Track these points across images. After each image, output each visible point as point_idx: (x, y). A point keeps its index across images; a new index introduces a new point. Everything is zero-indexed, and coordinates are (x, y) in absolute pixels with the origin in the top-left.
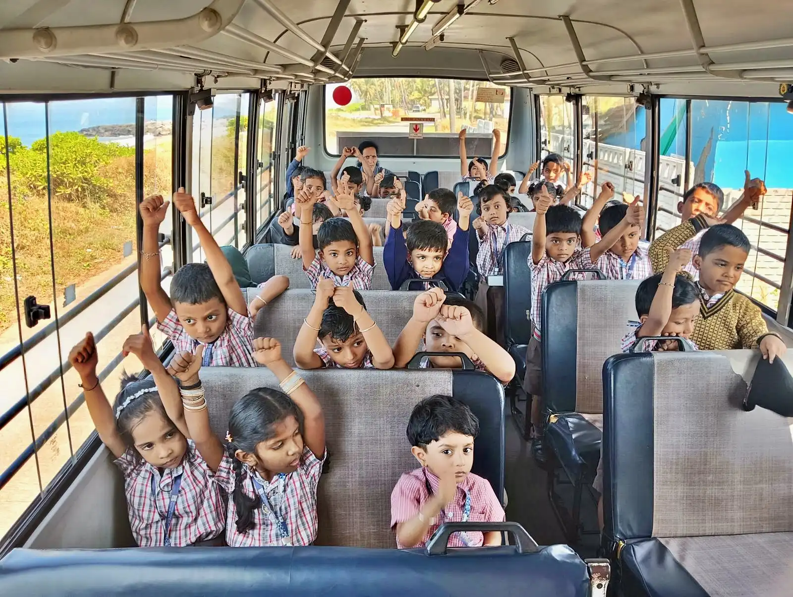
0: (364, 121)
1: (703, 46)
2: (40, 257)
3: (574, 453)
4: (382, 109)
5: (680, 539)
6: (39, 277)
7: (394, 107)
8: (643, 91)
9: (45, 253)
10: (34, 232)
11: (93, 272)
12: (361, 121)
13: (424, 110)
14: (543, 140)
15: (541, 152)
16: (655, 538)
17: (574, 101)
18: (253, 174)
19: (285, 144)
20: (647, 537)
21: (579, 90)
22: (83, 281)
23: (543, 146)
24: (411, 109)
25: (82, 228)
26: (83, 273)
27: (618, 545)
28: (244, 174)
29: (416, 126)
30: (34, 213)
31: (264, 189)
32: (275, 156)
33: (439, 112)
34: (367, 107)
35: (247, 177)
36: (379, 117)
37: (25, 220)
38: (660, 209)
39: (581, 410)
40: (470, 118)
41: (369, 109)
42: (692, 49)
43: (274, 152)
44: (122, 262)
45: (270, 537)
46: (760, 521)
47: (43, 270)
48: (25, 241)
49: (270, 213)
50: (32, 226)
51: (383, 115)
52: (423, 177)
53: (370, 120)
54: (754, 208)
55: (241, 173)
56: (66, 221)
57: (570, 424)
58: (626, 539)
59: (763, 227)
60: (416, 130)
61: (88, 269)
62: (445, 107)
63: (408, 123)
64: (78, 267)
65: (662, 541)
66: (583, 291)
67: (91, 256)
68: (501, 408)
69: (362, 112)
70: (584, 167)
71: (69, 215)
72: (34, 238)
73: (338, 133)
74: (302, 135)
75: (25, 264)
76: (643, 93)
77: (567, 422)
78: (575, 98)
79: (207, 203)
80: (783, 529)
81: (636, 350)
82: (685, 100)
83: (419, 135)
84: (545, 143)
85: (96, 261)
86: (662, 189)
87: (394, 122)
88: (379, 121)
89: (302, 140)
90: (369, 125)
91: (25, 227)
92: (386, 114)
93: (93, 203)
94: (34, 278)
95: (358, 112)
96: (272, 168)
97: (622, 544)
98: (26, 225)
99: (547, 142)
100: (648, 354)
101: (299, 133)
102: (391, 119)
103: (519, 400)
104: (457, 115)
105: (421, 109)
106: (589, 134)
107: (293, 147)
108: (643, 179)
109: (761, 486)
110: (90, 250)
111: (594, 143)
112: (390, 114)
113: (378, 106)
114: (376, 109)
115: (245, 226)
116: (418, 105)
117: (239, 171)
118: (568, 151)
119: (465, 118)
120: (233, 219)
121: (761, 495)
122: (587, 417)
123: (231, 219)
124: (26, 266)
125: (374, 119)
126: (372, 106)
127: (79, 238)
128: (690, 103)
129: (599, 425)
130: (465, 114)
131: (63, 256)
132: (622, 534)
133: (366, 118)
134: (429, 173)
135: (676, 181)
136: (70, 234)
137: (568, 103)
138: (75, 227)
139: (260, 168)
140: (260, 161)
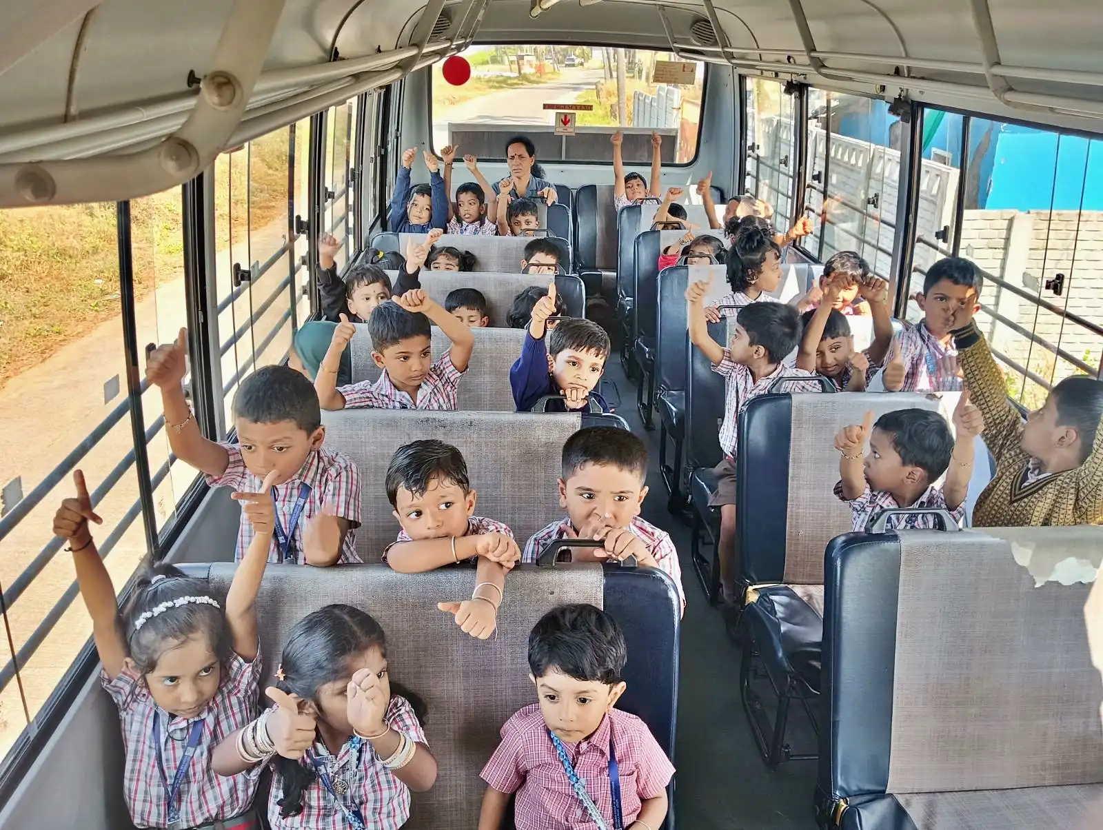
0: (494, 81)
1: (998, 63)
2: (28, 292)
3: (780, 654)
4: (521, 62)
5: (927, 796)
6: (26, 322)
7: (537, 58)
8: (900, 95)
9: (34, 285)
10: (18, 253)
11: (103, 315)
12: (489, 81)
13: (582, 64)
14: (749, 143)
15: (746, 160)
16: (891, 795)
17: (797, 94)
18: (318, 214)
19: (370, 150)
20: (880, 794)
21: (805, 78)
22: (90, 329)
23: (749, 152)
24: (563, 63)
25: (88, 247)
26: (90, 315)
27: (838, 806)
28: (305, 218)
29: (566, 117)
30: (18, 223)
31: (336, 226)
32: (354, 177)
33: (604, 68)
34: (499, 59)
35: (309, 223)
36: (517, 75)
37: (6, 236)
38: (916, 270)
39: (791, 579)
40: (647, 79)
41: (502, 62)
42: (980, 64)
43: (353, 170)
44: (144, 299)
45: (334, 824)
46: (1042, 770)
47: (33, 312)
48: (5, 267)
49: (348, 258)
50: (16, 245)
51: (522, 72)
52: (574, 192)
53: (501, 78)
54: (1056, 292)
55: (299, 217)
56: (64, 237)
57: (777, 607)
58: (849, 796)
59: (1067, 321)
60: (565, 122)
61: (96, 311)
62: (612, 60)
63: (553, 112)
64: (83, 306)
65: (901, 800)
66: (800, 410)
67: (101, 290)
68: (674, 625)
69: (491, 66)
70: (808, 190)
71: (68, 228)
72: (18, 263)
73: (451, 125)
74: (398, 130)
75: (6, 303)
76: (900, 98)
77: (772, 602)
78: (798, 89)
79: (243, 279)
80: (1073, 781)
81: (876, 530)
82: (962, 116)
83: (570, 130)
84: (752, 148)
85: (109, 297)
86: (920, 240)
87: (538, 83)
88: (516, 81)
89: (397, 138)
90: (502, 87)
91: (5, 246)
92: (527, 70)
93: (103, 209)
94: (19, 323)
95: (486, 67)
96: (351, 190)
97: (843, 806)
98: (8, 243)
99: (756, 147)
100: (892, 537)
101: (392, 128)
102: (532, 78)
103: (704, 544)
104: (628, 72)
105: (577, 61)
106: (816, 112)
107: (383, 153)
108: (893, 221)
109: (1046, 722)
110: (100, 281)
111: (825, 132)
112: (533, 71)
113: (514, 58)
114: (511, 62)
115: (308, 290)
116: (573, 57)
117: (295, 215)
118: (786, 166)
119: (640, 78)
120: (289, 286)
121: (1045, 734)
122: (798, 590)
123: (284, 286)
124: (8, 306)
125: (509, 78)
126: (506, 58)
127: (84, 262)
128: (969, 120)
129: (819, 605)
130: (640, 71)
131: (61, 291)
132: (842, 789)
133: (498, 76)
134: (584, 188)
135: (941, 235)
136: (70, 257)
137: (787, 97)
138: (78, 246)
139: (330, 200)
140: (330, 190)
